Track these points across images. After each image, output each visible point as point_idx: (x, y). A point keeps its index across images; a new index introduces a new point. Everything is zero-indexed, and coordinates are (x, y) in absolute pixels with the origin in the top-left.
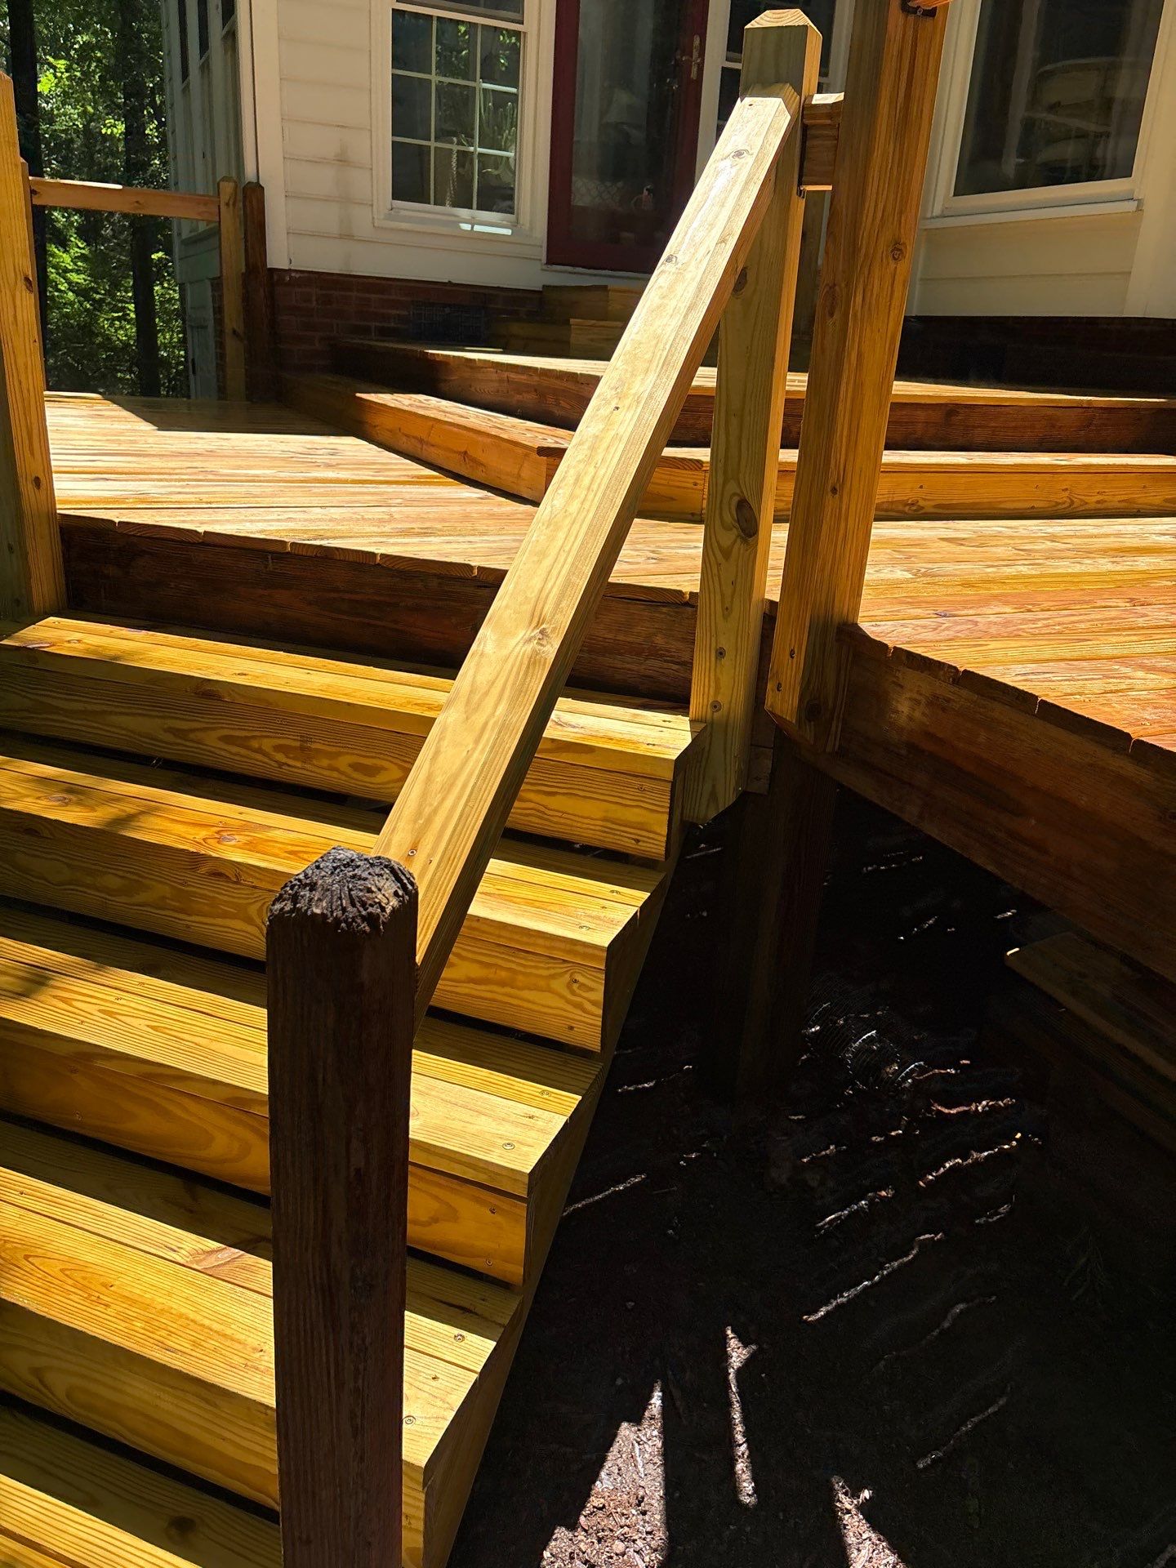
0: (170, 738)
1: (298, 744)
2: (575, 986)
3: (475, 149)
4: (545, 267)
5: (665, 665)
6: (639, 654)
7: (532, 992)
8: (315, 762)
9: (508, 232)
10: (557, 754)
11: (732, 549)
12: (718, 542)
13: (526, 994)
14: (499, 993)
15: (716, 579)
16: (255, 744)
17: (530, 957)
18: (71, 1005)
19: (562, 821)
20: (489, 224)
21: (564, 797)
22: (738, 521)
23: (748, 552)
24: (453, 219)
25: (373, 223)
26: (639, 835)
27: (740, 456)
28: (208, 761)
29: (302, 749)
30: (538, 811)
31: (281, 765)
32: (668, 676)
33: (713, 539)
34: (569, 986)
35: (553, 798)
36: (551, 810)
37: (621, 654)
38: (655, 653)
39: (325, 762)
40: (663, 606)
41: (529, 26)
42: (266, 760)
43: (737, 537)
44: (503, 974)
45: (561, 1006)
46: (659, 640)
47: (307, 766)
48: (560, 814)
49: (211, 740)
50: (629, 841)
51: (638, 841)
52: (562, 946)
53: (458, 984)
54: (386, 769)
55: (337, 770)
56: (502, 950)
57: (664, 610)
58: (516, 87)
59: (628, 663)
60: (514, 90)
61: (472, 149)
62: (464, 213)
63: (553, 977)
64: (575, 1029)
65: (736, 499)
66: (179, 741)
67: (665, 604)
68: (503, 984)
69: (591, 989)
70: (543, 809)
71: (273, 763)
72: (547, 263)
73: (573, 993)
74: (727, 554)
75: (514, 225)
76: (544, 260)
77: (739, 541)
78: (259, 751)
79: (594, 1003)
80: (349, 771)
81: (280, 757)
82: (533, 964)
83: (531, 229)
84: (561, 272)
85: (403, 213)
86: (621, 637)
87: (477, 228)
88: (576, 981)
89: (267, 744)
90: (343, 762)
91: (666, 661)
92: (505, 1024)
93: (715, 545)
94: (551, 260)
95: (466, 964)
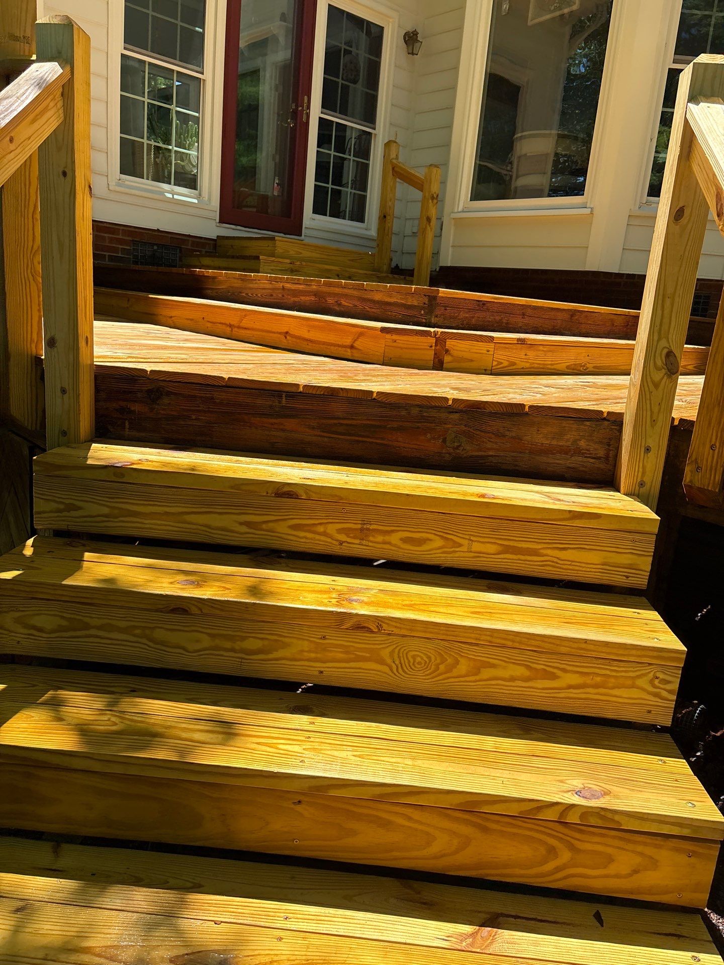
0: (244, 529)
1: (359, 526)
2: (656, 682)
3: (173, 148)
4: (218, 225)
5: (585, 460)
6: (566, 453)
7: (620, 690)
8: (371, 538)
9: (195, 201)
10: (571, 522)
11: (660, 382)
12: (651, 378)
13: (615, 692)
14: (592, 693)
15: (648, 402)
16: (321, 529)
17: (622, 664)
18: (277, 748)
19: (571, 567)
20: (182, 194)
21: (573, 551)
22: (666, 365)
23: (671, 384)
24: (161, 190)
25: (109, 187)
26: (629, 573)
27: (670, 323)
28: (276, 544)
29: (362, 530)
30: (553, 562)
31: (341, 543)
32: (586, 467)
33: (648, 377)
34: (651, 682)
35: (564, 552)
36: (563, 560)
37: (553, 454)
38: (578, 452)
39: (380, 538)
40: (588, 421)
41: (207, 76)
42: (329, 540)
43: (665, 374)
44: (598, 679)
45: (643, 697)
46: (582, 444)
47: (364, 542)
48: (569, 563)
49: (282, 528)
50: (622, 577)
51: (627, 577)
52: (651, 653)
53: (560, 691)
54: (431, 540)
55: (389, 543)
56: (600, 661)
57: (588, 423)
58: (198, 112)
59: (558, 460)
60: (197, 114)
61: (170, 147)
62: (165, 186)
63: (639, 677)
64: (652, 712)
65: (665, 351)
66: (252, 531)
67: (588, 420)
68: (596, 686)
69: (669, 682)
70: (555, 560)
71: (334, 542)
72: (220, 222)
73: (655, 687)
74: (656, 386)
75: (199, 197)
76: (218, 221)
77: (665, 377)
78: (325, 534)
79: (670, 692)
80: (400, 543)
81: (342, 537)
82: (624, 669)
83: (210, 199)
84: (228, 228)
85: (127, 183)
86: (554, 442)
87: (176, 197)
88: (657, 678)
89: (332, 529)
90: (395, 538)
91: (586, 457)
92: (593, 715)
93: (649, 380)
94: (222, 221)
95: (569, 675)
